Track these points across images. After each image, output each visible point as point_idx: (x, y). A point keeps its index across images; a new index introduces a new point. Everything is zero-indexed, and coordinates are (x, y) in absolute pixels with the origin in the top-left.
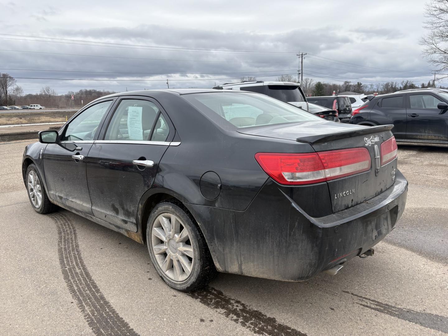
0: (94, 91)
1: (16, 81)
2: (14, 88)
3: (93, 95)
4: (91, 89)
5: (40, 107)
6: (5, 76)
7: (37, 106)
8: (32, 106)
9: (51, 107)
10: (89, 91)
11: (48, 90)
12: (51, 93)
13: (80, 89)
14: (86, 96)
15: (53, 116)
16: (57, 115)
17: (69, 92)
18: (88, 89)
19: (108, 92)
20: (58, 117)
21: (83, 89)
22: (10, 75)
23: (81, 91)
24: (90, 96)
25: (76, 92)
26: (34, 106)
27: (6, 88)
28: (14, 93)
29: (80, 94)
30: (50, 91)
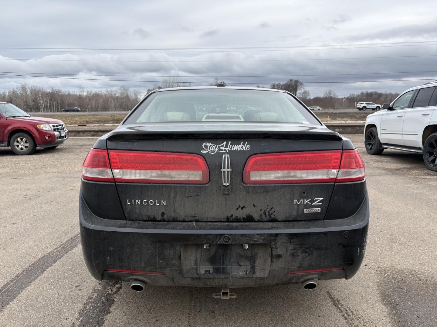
0: (375, 93)
1: (304, 86)
2: (302, 92)
3: (374, 97)
4: (373, 91)
5: (319, 108)
6: (297, 82)
7: (316, 107)
8: (312, 107)
9: (328, 109)
10: (370, 93)
11: (330, 93)
12: (332, 95)
13: (362, 92)
14: (366, 98)
15: (321, 116)
16: (324, 115)
17: (350, 94)
18: (369, 91)
19: (391, 93)
20: (325, 118)
21: (365, 91)
22: (300, 81)
23: (362, 93)
24: (370, 98)
25: (357, 94)
26: (314, 107)
27: (296, 92)
28: (302, 96)
29: (361, 96)
30: (332, 94)
